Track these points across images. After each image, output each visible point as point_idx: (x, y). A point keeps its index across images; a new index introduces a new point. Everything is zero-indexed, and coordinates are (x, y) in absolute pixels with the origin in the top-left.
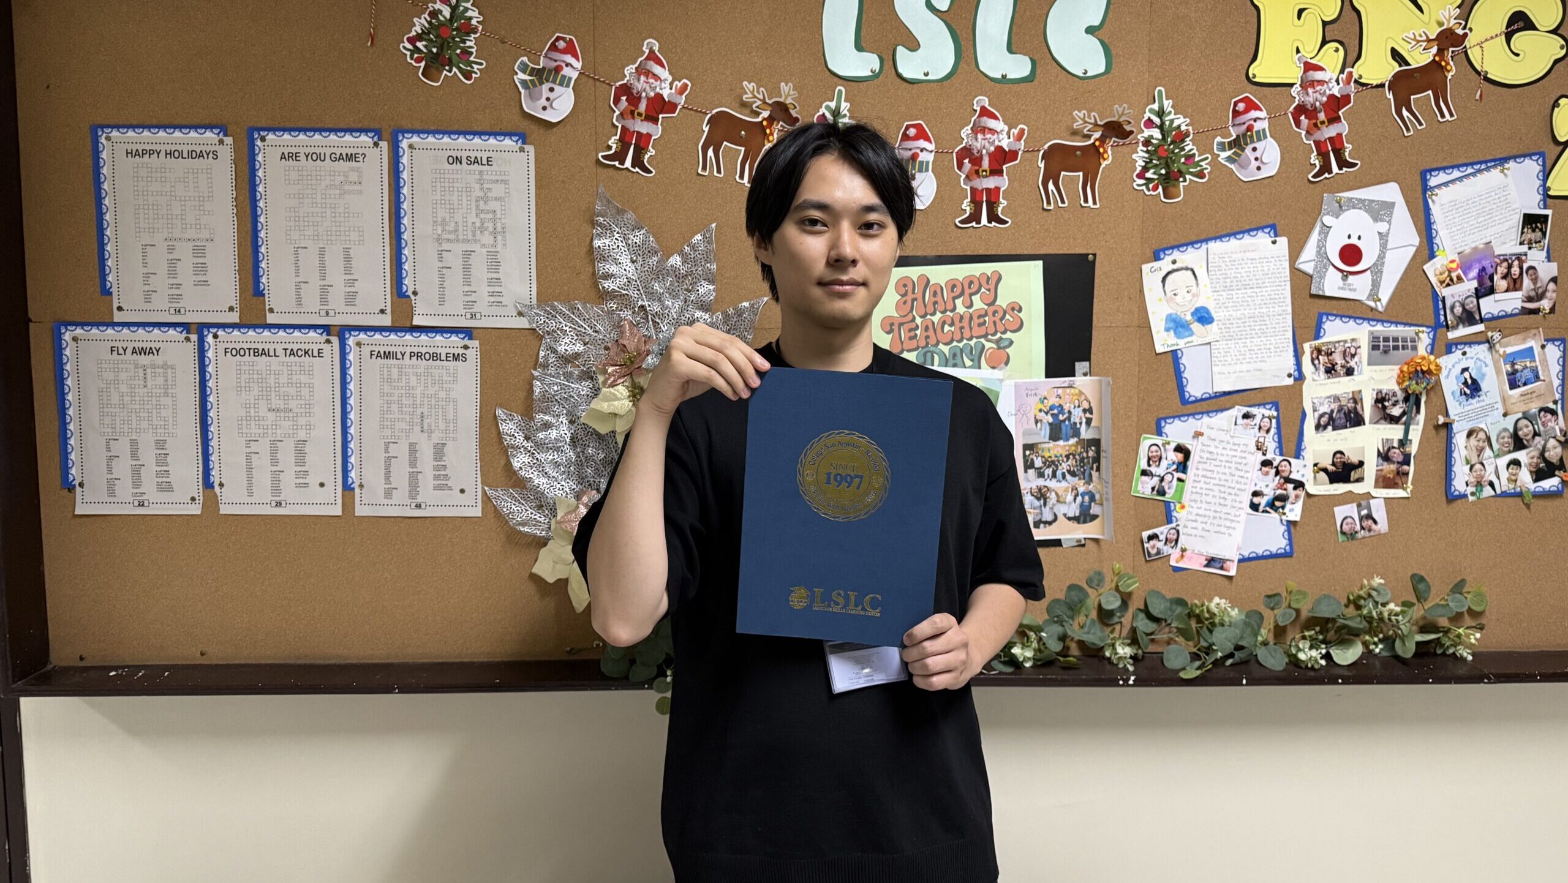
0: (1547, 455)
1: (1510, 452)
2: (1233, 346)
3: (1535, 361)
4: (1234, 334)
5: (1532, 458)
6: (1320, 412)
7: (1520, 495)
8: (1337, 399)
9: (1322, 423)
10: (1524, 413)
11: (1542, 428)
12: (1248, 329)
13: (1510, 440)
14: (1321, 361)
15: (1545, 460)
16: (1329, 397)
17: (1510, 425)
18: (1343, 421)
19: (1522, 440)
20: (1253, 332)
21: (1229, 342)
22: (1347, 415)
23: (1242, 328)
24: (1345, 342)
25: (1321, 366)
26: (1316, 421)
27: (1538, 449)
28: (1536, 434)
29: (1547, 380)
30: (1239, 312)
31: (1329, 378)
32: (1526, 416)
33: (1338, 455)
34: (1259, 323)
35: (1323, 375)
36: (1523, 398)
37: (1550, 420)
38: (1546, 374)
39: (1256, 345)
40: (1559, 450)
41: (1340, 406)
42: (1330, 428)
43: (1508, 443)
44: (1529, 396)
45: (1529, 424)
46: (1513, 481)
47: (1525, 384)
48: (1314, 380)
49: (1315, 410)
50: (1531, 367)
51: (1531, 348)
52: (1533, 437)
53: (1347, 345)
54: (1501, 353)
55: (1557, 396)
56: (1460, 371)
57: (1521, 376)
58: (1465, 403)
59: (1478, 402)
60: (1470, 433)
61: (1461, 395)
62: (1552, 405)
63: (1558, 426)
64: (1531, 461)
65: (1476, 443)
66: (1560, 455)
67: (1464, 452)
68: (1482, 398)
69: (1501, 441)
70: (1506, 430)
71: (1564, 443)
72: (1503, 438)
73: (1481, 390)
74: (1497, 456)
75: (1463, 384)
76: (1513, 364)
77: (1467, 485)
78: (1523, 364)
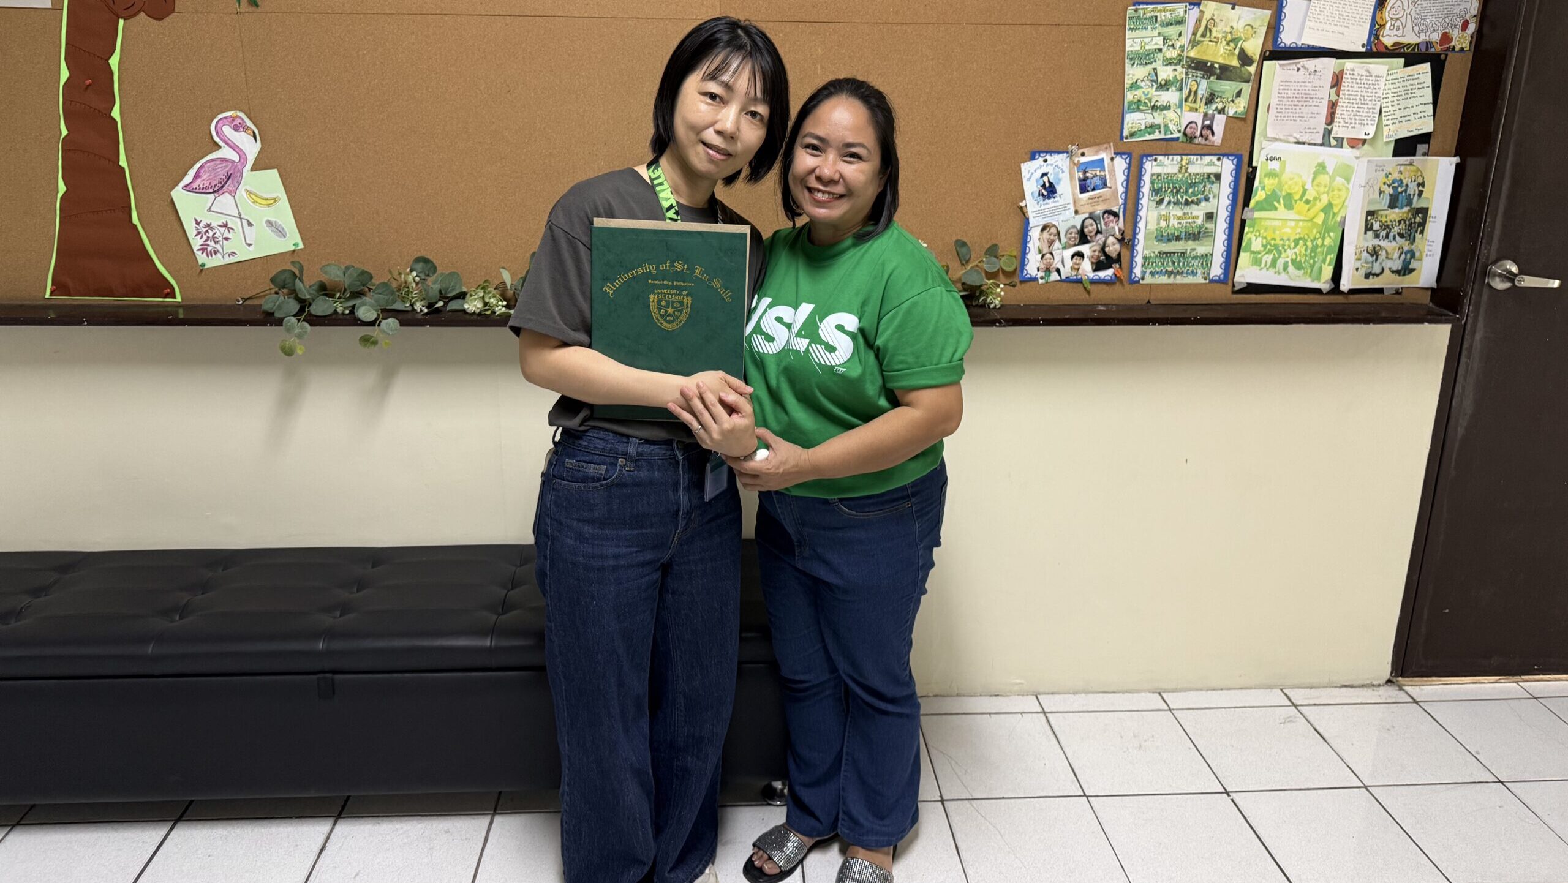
0: (1107, 250)
1: (1075, 245)
3: (1104, 171)
5: (1094, 251)
7: (1080, 281)
10: (1090, 214)
11: (1104, 227)
13: (1076, 235)
15: (1105, 254)
17: (1077, 222)
19: (1086, 236)
27: (1100, 244)
28: (1098, 232)
32: (1092, 216)
37: (1112, 221)
40: (1117, 246)
43: (1074, 238)
45: (1094, 223)
46: (1075, 269)
47: (1093, 190)
50: (1100, 176)
51: (1102, 160)
52: (1096, 234)
54: (1076, 162)
55: (1121, 201)
56: (1040, 175)
57: (1091, 183)
58: (1042, 202)
59: (1054, 202)
60: (1044, 229)
61: (1039, 195)
62: (1115, 209)
63: (1116, 226)
64: (1093, 254)
65: (1048, 237)
66: (1118, 250)
67: (1038, 243)
68: (1056, 199)
69: (1069, 236)
70: (1074, 227)
71: (1121, 241)
72: (1071, 233)
73: (1056, 192)
74: (1064, 248)
75: (1042, 186)
76: (1085, 172)
77: (1038, 270)
78: (1094, 173)
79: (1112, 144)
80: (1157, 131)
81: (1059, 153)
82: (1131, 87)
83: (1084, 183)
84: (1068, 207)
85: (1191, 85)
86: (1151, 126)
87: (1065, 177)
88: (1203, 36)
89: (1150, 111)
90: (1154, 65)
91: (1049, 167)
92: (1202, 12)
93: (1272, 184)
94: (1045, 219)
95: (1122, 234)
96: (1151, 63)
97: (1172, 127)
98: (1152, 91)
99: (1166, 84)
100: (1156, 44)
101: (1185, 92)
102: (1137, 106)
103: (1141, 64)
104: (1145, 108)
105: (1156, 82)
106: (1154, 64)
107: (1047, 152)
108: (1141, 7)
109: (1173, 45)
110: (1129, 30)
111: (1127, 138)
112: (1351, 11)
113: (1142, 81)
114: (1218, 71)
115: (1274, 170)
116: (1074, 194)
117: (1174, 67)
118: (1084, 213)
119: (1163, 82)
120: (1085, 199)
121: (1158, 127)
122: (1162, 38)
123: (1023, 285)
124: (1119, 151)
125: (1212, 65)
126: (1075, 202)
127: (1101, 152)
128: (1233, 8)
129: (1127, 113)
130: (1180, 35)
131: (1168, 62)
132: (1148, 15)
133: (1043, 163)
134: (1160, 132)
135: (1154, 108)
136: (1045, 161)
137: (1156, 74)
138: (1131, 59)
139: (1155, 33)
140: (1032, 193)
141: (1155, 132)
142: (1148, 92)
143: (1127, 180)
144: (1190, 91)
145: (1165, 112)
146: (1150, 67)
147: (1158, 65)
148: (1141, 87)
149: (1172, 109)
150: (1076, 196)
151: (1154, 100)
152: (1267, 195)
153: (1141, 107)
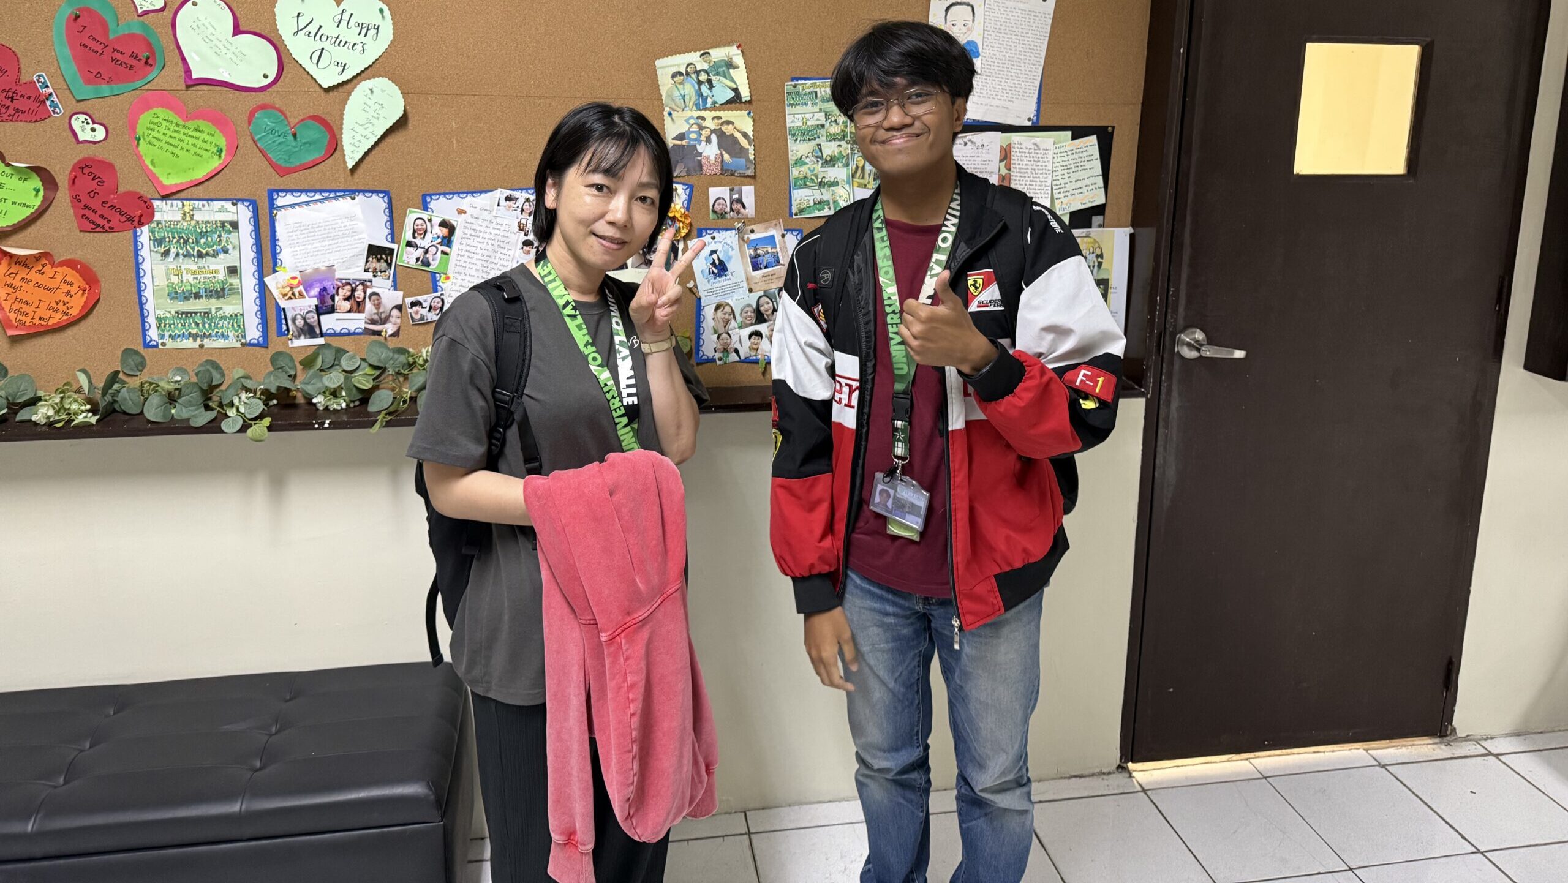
1: (752, 324)
2: (990, 82)
3: (776, 248)
4: (993, 72)
5: (771, 330)
7: (758, 361)
12: (1005, 70)
13: (753, 314)
17: (753, 300)
19: (763, 314)
20: (1009, 74)
23: (1001, 68)
28: (775, 310)
30: (1001, 54)
32: (765, 294)
34: (1015, 67)
39: (1009, 86)
43: (750, 316)
45: (770, 301)
46: (754, 349)
47: (766, 267)
50: (772, 253)
51: (773, 237)
52: (773, 313)
56: (709, 253)
57: (763, 260)
58: (713, 280)
59: (725, 280)
60: (717, 308)
61: (710, 274)
64: (771, 333)
65: (723, 316)
67: (712, 323)
68: (728, 277)
69: (745, 315)
70: (749, 305)
72: (747, 312)
73: (727, 270)
74: (740, 327)
75: (712, 264)
76: (756, 249)
77: (715, 351)
78: (765, 250)
79: (781, 220)
81: (727, 230)
82: (796, 164)
83: (755, 260)
84: (741, 285)
85: (856, 160)
86: (819, 203)
87: (735, 254)
89: (817, 188)
90: (818, 141)
96: (815, 139)
97: (840, 203)
98: (818, 168)
99: (831, 159)
100: (818, 120)
101: (851, 168)
102: (804, 182)
103: (804, 140)
104: (812, 184)
106: (817, 140)
107: (714, 229)
108: (800, 82)
109: (836, 121)
110: (788, 106)
111: (796, 215)
112: (1014, 85)
113: (807, 157)
117: (838, 143)
119: (828, 158)
122: (823, 114)
124: (789, 228)
126: (748, 279)
127: (771, 229)
129: (794, 189)
131: (832, 138)
132: (808, 91)
133: (710, 240)
134: (830, 208)
135: (821, 184)
136: (714, 238)
137: (821, 150)
138: (794, 135)
139: (817, 108)
141: (824, 208)
142: (814, 168)
144: (857, 167)
145: (832, 188)
146: (813, 143)
147: (822, 141)
148: (806, 163)
149: (840, 186)
151: (820, 177)
153: (808, 183)
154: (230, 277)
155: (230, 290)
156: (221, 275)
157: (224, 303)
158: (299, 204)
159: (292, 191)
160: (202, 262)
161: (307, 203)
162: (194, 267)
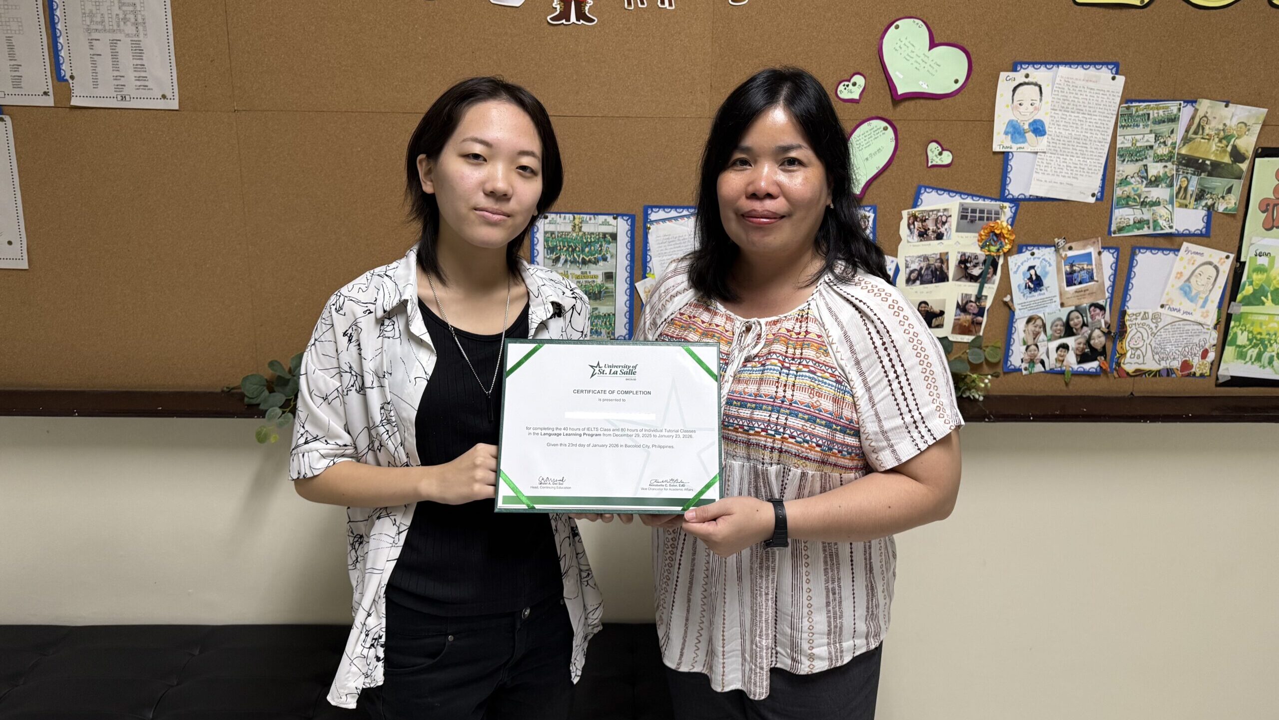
0: (1092, 342)
1: (1060, 337)
2: (1055, 160)
3: (1091, 265)
4: (1059, 150)
5: (1079, 344)
6: (911, 269)
7: (1062, 373)
8: (926, 258)
9: (912, 278)
10: (1076, 307)
11: (1090, 320)
12: (1071, 147)
13: (1062, 328)
14: (916, 226)
15: (1090, 346)
16: (919, 257)
17: (1063, 314)
18: (930, 277)
19: (1072, 328)
20: (1074, 151)
21: (1053, 156)
22: (934, 273)
23: (1066, 146)
24: (938, 211)
25: (916, 230)
26: (907, 276)
27: (1085, 337)
28: (1084, 324)
29: (1100, 281)
30: (1067, 132)
31: (921, 241)
32: (1078, 309)
33: (923, 305)
34: (1081, 145)
35: (916, 238)
36: (1077, 294)
37: (1098, 314)
38: (1099, 275)
39: (1073, 163)
40: (1103, 339)
41: (929, 264)
42: (918, 282)
43: (1060, 330)
44: (1083, 293)
45: (1080, 316)
46: (1060, 361)
47: (1080, 283)
48: (908, 242)
49: (907, 267)
50: (1087, 269)
51: (1090, 254)
52: (1082, 327)
53: (940, 214)
54: (1063, 256)
55: (1107, 295)
56: (1026, 268)
57: (1078, 276)
59: (1040, 294)
60: (1029, 320)
61: (1026, 288)
62: (1101, 302)
63: (1103, 319)
64: (1078, 346)
65: (1033, 328)
66: (1103, 343)
67: (1022, 335)
68: (1042, 292)
69: (1054, 328)
70: (1060, 319)
71: (1107, 334)
72: (1057, 326)
73: (1042, 285)
74: (1049, 340)
75: (1029, 279)
76: (1072, 266)
77: (1022, 361)
78: (1081, 266)
79: (1099, 238)
80: (1145, 226)
81: (1047, 246)
82: (1121, 184)
83: (1070, 276)
84: (1054, 299)
85: (1180, 181)
86: (1140, 222)
87: (1052, 270)
88: (1196, 133)
89: (1139, 207)
90: (1145, 162)
91: (1036, 260)
92: (1196, 110)
93: (1260, 280)
94: (1031, 311)
95: (1108, 328)
96: (1142, 160)
97: (1161, 222)
98: (1142, 188)
99: (1156, 180)
100: (1148, 141)
101: (1176, 188)
102: (1126, 202)
103: (1132, 161)
104: (1134, 204)
105: (1146, 178)
106: (1145, 160)
107: (1034, 246)
108: (1134, 104)
109: (1164, 143)
110: (1120, 127)
111: (1114, 233)
113: (1132, 177)
114: (1209, 168)
115: (1263, 265)
116: (1060, 287)
117: (1164, 164)
118: (1070, 306)
119: (1153, 179)
120: (1071, 292)
121: (1148, 222)
122: (1153, 135)
123: (1006, 376)
124: (1106, 245)
125: (1204, 161)
126: (1061, 294)
127: (1089, 246)
128: (1226, 106)
129: (1115, 208)
130: (1172, 132)
131: (1159, 159)
132: (1141, 113)
133: (1030, 256)
134: (1149, 228)
135: (1143, 204)
136: (1033, 254)
137: (1146, 171)
138: (1121, 156)
139: (1147, 130)
140: (1019, 286)
141: (1144, 227)
142: (1138, 188)
143: (1115, 275)
144: (1180, 188)
145: (1154, 208)
146: (1141, 163)
147: (1149, 162)
148: (1130, 183)
149: (1162, 206)
150: (1062, 289)
151: (1143, 196)
152: (1254, 289)
153: (1130, 203)
154: (606, 281)
155: (605, 293)
156: (599, 281)
157: (601, 304)
158: (669, 219)
159: (663, 207)
160: (585, 269)
161: (676, 218)
162: (578, 272)
